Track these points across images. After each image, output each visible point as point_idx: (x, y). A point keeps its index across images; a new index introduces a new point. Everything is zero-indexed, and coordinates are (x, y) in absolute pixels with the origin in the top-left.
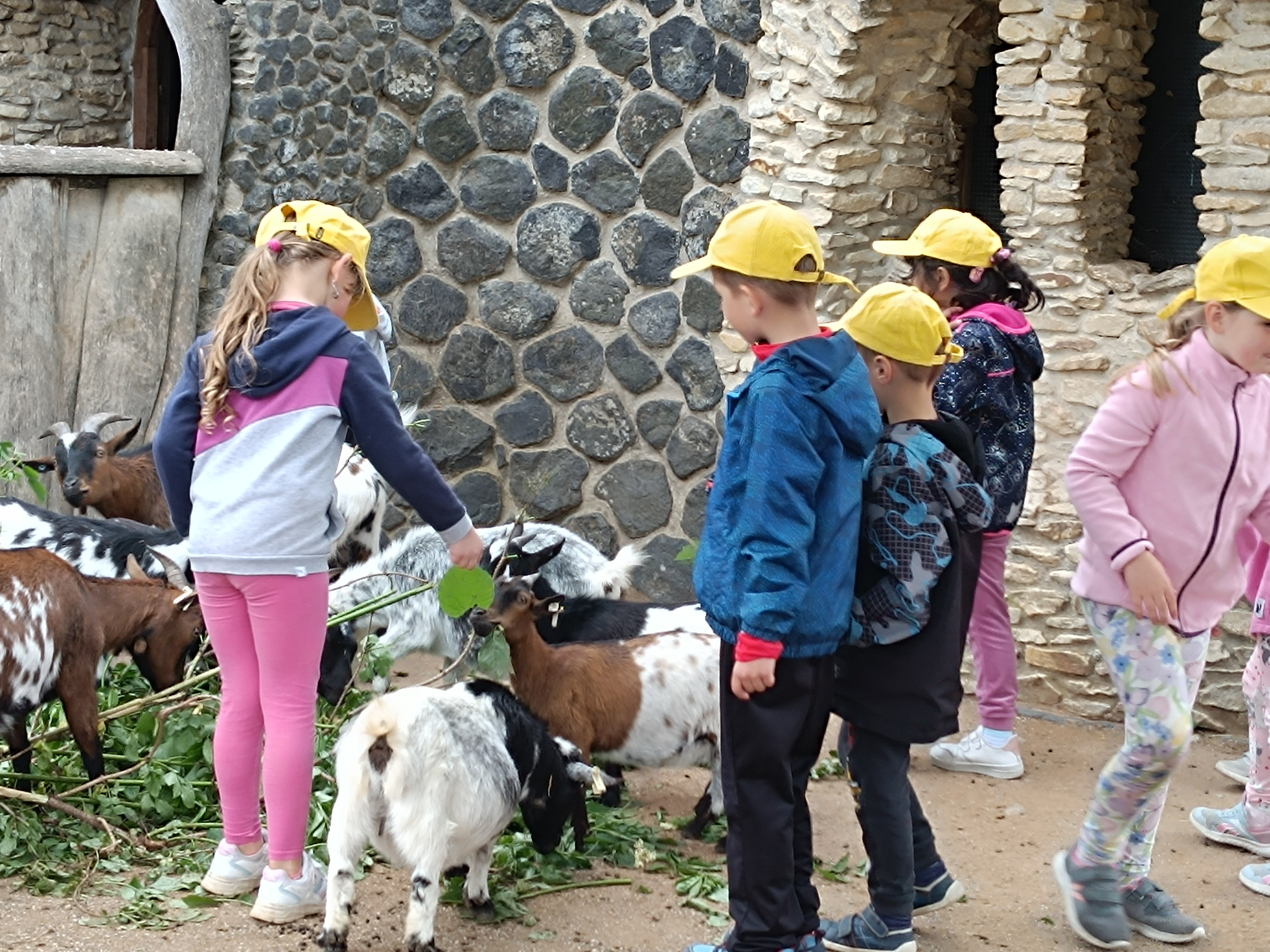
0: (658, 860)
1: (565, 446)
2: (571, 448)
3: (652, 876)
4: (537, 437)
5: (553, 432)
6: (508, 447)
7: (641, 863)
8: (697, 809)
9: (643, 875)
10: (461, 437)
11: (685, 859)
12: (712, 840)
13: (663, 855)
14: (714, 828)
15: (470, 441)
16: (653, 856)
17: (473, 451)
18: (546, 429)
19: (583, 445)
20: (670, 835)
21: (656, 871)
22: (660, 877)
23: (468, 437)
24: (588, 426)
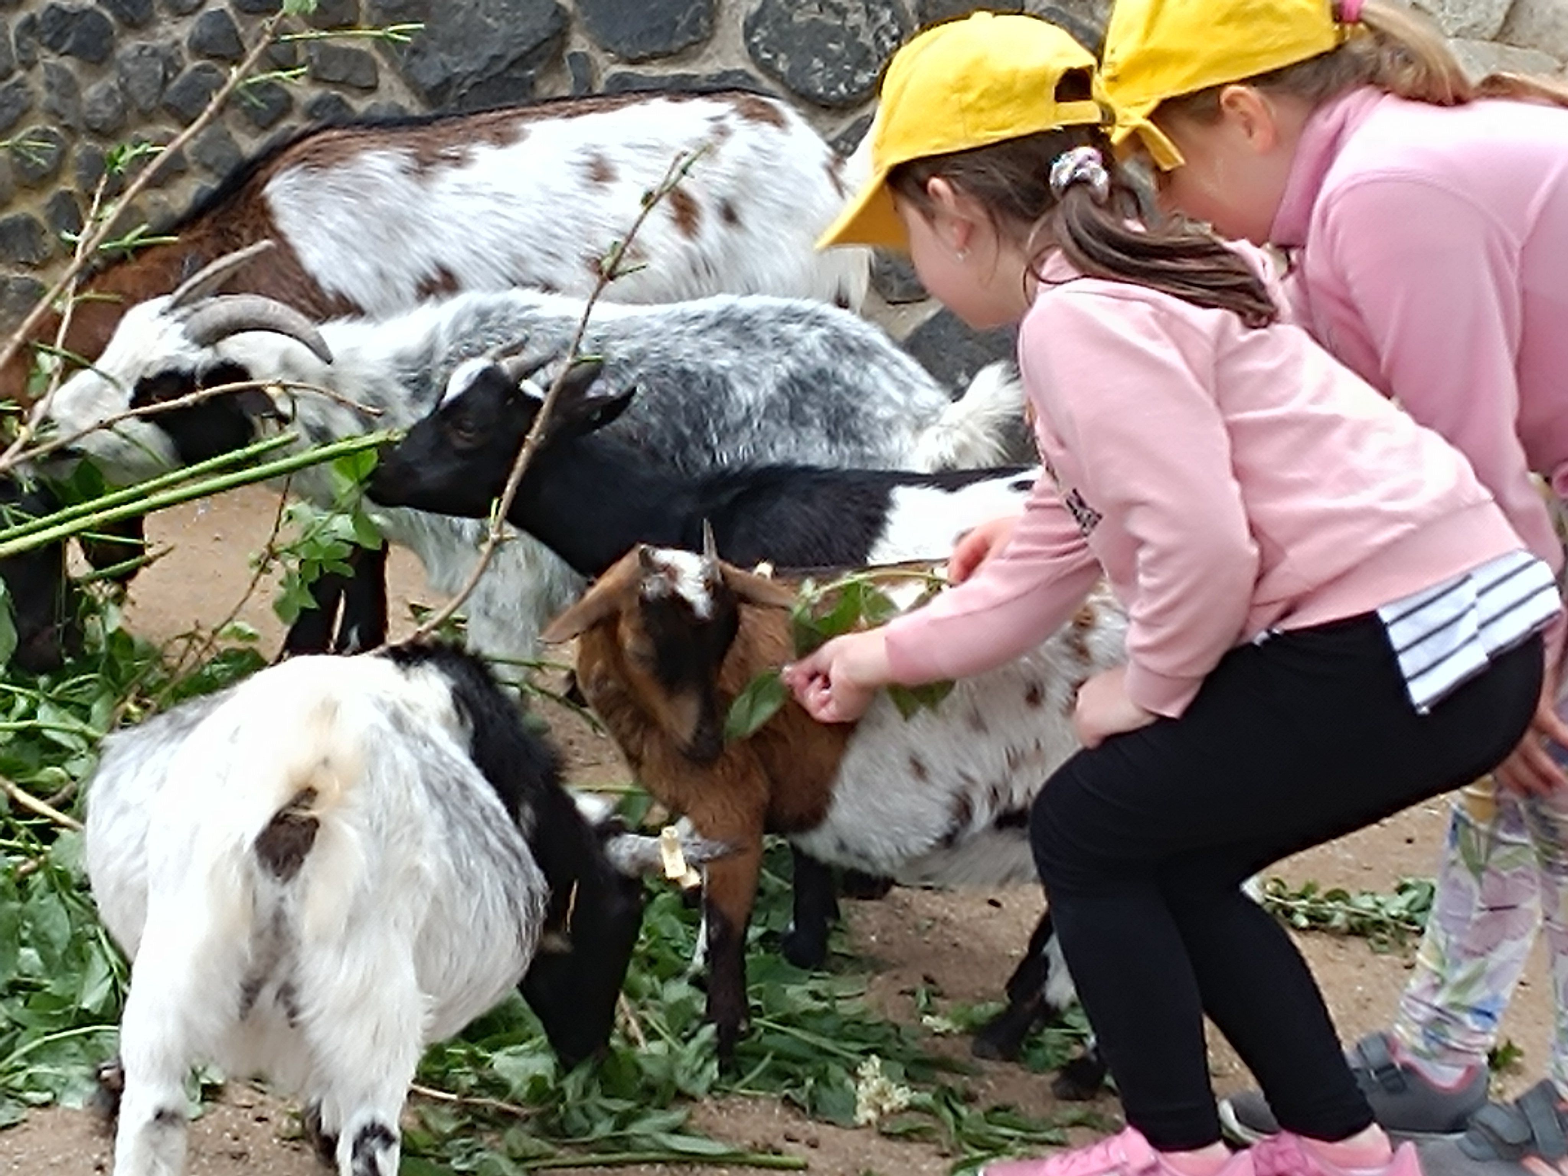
0: (912, 1107)
1: (740, 66)
2: (752, 70)
3: (897, 1147)
4: (671, 37)
5: (712, 27)
6: (600, 59)
7: (872, 1114)
8: (1012, 986)
9: (876, 1143)
10: (486, 29)
11: (978, 1111)
12: (1044, 1067)
13: (926, 1097)
14: (1052, 1035)
15: (508, 41)
16: (901, 1096)
17: (513, 64)
18: (695, 20)
19: (782, 66)
20: (945, 1047)
21: (907, 1136)
22: (914, 1150)
23: (502, 28)
24: (798, 18)
